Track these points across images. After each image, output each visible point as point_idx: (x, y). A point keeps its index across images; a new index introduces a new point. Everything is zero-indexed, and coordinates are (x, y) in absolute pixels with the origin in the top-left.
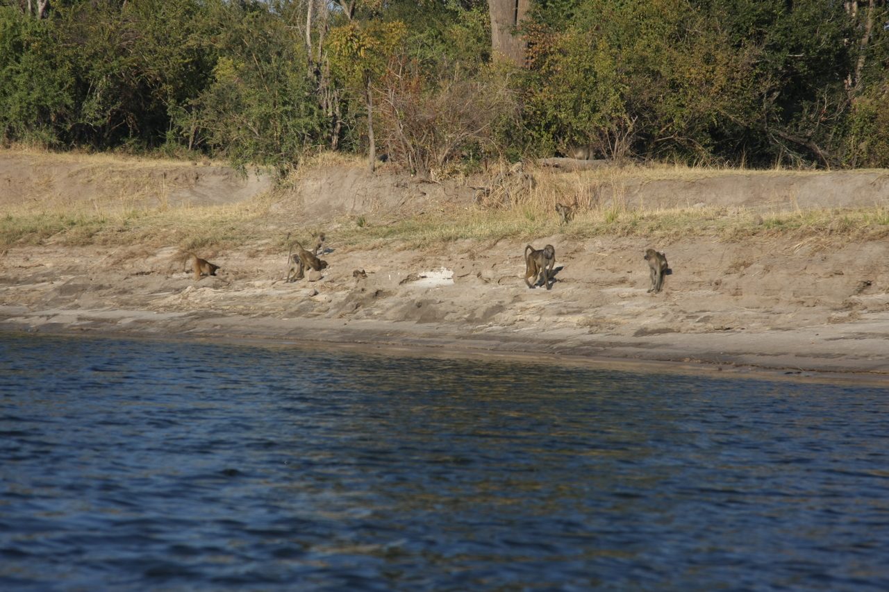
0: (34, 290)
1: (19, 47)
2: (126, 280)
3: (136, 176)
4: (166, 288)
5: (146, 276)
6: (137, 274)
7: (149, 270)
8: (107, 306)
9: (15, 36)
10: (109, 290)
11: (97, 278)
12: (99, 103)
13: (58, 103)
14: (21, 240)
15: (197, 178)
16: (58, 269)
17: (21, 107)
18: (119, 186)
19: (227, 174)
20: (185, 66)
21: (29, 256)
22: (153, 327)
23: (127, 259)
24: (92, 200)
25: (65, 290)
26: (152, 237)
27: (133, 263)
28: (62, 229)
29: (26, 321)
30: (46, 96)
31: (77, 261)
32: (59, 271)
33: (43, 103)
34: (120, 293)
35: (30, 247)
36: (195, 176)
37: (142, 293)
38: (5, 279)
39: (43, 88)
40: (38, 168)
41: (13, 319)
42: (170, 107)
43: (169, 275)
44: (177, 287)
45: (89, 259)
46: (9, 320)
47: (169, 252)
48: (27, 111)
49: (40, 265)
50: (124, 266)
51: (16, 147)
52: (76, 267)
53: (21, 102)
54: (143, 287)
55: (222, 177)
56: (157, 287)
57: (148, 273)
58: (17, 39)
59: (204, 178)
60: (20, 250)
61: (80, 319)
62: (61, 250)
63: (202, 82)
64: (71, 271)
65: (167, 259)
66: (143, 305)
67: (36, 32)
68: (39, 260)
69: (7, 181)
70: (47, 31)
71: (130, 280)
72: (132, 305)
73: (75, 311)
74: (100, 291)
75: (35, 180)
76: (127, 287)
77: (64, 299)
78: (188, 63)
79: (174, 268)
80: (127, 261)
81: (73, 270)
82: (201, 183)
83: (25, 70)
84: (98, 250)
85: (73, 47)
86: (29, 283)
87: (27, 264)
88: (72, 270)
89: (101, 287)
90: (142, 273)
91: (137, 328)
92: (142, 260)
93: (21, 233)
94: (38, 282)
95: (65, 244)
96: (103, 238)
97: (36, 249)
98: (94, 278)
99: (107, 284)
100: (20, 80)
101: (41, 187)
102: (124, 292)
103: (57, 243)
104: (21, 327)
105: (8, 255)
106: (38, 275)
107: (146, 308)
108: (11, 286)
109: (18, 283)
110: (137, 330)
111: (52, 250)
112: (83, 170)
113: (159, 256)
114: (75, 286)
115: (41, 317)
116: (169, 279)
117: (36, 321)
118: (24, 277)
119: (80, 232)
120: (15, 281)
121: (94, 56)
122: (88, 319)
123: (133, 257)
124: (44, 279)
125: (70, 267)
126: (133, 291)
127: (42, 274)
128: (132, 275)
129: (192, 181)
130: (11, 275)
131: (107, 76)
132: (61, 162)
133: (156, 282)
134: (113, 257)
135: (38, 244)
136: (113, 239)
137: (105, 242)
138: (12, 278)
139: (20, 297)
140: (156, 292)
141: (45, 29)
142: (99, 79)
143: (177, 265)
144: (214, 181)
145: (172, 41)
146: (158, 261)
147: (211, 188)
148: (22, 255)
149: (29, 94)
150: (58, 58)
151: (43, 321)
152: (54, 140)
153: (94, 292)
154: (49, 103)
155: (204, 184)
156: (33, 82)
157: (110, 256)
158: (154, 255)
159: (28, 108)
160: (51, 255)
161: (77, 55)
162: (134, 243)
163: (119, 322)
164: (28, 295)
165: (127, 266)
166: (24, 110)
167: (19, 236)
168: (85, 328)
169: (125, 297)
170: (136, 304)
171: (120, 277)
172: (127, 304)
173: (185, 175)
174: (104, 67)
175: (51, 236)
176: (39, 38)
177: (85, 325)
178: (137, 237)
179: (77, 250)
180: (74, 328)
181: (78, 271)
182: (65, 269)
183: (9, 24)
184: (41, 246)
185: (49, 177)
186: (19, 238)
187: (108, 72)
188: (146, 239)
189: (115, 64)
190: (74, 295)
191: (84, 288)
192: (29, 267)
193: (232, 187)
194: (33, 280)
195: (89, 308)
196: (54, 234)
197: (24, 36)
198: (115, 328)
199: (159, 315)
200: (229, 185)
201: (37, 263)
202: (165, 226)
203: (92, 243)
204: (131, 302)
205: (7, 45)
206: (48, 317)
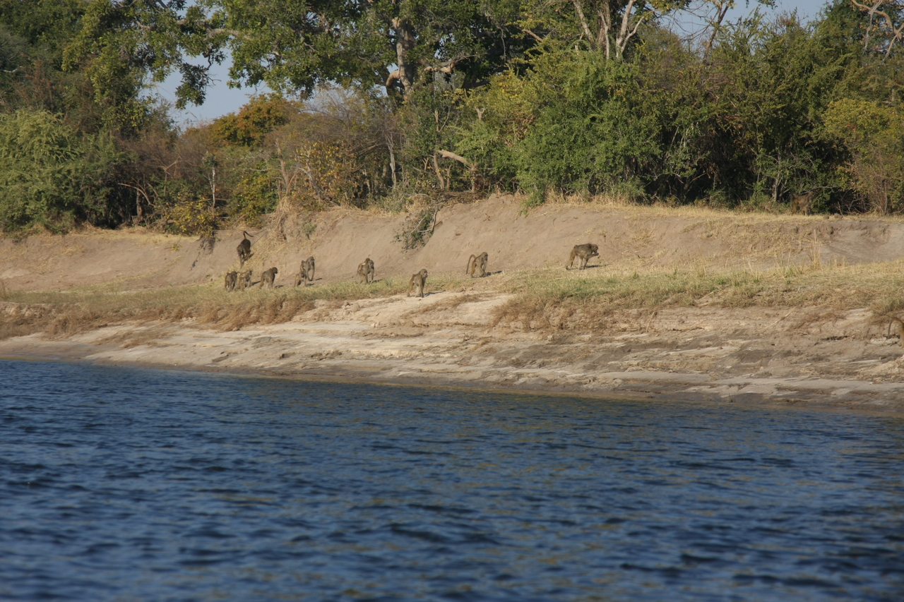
0: (702, 356)
1: (602, 94)
2: (817, 346)
3: (764, 231)
4: (869, 355)
5: (839, 341)
6: (828, 339)
7: (842, 334)
8: (804, 374)
9: (598, 82)
10: (800, 357)
11: (780, 343)
12: (685, 153)
13: (644, 153)
14: (669, 300)
15: (832, 233)
16: (722, 333)
17: (607, 158)
18: (748, 241)
19: (865, 228)
20: (776, 111)
21: (684, 318)
22: (877, 399)
23: (812, 321)
24: (716, 257)
25: (743, 355)
26: (826, 298)
27: (820, 326)
28: (714, 289)
29: (714, 390)
30: (633, 144)
31: (743, 324)
32: (724, 335)
33: (630, 153)
34: (814, 359)
35: (682, 309)
36: (829, 230)
37: (843, 360)
38: (660, 343)
39: (629, 138)
40: (635, 223)
41: (696, 388)
42: (760, 156)
43: (868, 341)
44: (883, 354)
45: (758, 322)
46: (692, 389)
47: (861, 314)
48: (613, 161)
49: (697, 328)
50: (809, 329)
51: (598, 200)
52: (744, 330)
53: (607, 152)
54: (839, 353)
55: (860, 232)
56: (858, 354)
57: (840, 338)
58: (600, 85)
59: (840, 233)
60: (673, 311)
61: (779, 389)
62: (721, 312)
63: (791, 129)
64: (739, 335)
65: (861, 322)
66: (849, 374)
67: (620, 77)
68: (696, 322)
69: (602, 237)
70: (632, 76)
71: (822, 346)
72: (835, 374)
73: (766, 379)
74: (789, 358)
75: (632, 236)
76: (820, 353)
77: (747, 366)
78: (778, 110)
79: (873, 332)
80: (812, 325)
81: (741, 333)
82: (835, 238)
83: (610, 118)
84: (766, 312)
85: (659, 94)
86: (691, 348)
87: (683, 327)
88: (738, 333)
89: (789, 353)
90: (833, 338)
91: (858, 400)
92: (830, 323)
93: (667, 293)
94: (702, 347)
95: (724, 305)
96: (768, 298)
97: (691, 311)
98: (776, 343)
99: (796, 350)
100: (603, 128)
101: (638, 243)
102: (819, 359)
103: (713, 305)
104: (711, 398)
105: (659, 317)
106: (701, 340)
107: (856, 378)
108: (671, 351)
109: (677, 347)
110: (859, 403)
111: (710, 312)
112: (700, 225)
113: (850, 319)
114: (757, 352)
115: (730, 386)
116: (869, 345)
117: (726, 390)
118: (683, 341)
119: (739, 291)
120: (673, 346)
121: (680, 102)
122: (790, 389)
123: (817, 320)
124: (708, 343)
125: (736, 331)
126: (830, 358)
127: (705, 339)
128: (823, 340)
129: (827, 236)
130: (665, 338)
131: (695, 124)
132: (659, 216)
133: (856, 348)
134: (788, 320)
135: (690, 305)
136: (779, 300)
137: (770, 304)
138: (669, 342)
139: (688, 363)
140: (858, 359)
141: (630, 74)
142: (686, 126)
143: (875, 329)
144: (852, 235)
145: (763, 86)
146: (851, 325)
147: (849, 244)
148: (674, 317)
149: (615, 144)
150: (645, 105)
151: (734, 390)
152: (641, 192)
153: (782, 358)
154: (637, 153)
155: (840, 239)
156: (617, 130)
157: (783, 319)
158: (843, 318)
159: (614, 158)
160: (710, 317)
161: (664, 101)
162: (806, 304)
163: (833, 393)
164: (697, 361)
165: (814, 330)
166: (611, 160)
167: (665, 296)
168: (793, 400)
169: (823, 365)
170: (839, 372)
171: (810, 342)
172: (828, 373)
173: (818, 229)
174: (692, 113)
175: (702, 296)
176: (624, 84)
177: (791, 396)
178: (809, 298)
179: (738, 311)
180: (779, 399)
181: (746, 335)
182: (731, 332)
183: (593, 70)
184: (695, 308)
185: (647, 232)
186: (666, 299)
187: (697, 119)
188: (819, 300)
189: (704, 110)
190: (759, 362)
191: (768, 355)
192: (685, 331)
193: (872, 243)
194: (695, 344)
195: (783, 377)
196: (705, 294)
197: (608, 81)
198: (830, 399)
199: (878, 386)
200: (869, 241)
201: (694, 326)
202: (839, 286)
203: (754, 304)
204: (834, 371)
205: (590, 92)
206: (740, 386)
